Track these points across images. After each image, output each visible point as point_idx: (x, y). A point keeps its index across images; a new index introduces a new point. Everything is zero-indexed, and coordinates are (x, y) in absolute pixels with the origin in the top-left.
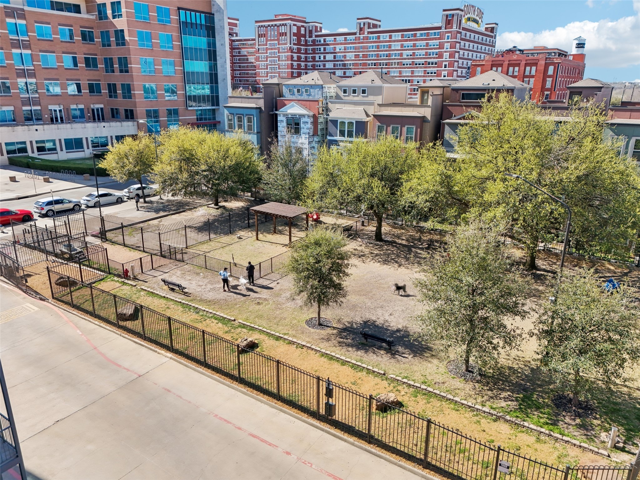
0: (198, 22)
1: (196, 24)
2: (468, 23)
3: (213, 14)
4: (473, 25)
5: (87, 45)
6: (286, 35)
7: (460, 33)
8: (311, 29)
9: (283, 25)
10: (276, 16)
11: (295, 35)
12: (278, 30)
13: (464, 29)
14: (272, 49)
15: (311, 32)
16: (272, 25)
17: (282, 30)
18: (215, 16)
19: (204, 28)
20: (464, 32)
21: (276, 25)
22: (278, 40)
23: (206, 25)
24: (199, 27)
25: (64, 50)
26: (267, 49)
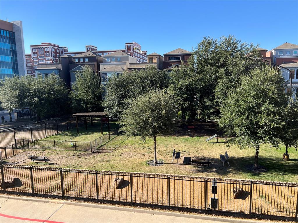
0: (5, 35)
1: (4, 36)
2: (136, 50)
3: (14, 32)
4: (138, 51)
6: (49, 53)
7: (134, 53)
8: (62, 50)
9: (47, 48)
10: (42, 44)
11: (54, 52)
12: (44, 50)
13: (135, 52)
14: (41, 59)
15: (62, 52)
16: (41, 48)
17: (47, 50)
18: (15, 34)
19: (8, 39)
20: (135, 53)
21: (43, 48)
22: (44, 55)
23: (9, 38)
24: (6, 38)
26: (38, 59)
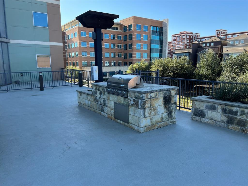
0: (157, 30)
5: (119, 41)
6: (184, 39)
8: (195, 36)
9: (183, 35)
10: (180, 33)
12: (181, 38)
16: (179, 36)
18: (163, 28)
19: (159, 32)
21: (180, 36)
22: (181, 41)
25: (112, 42)
26: (176, 45)
